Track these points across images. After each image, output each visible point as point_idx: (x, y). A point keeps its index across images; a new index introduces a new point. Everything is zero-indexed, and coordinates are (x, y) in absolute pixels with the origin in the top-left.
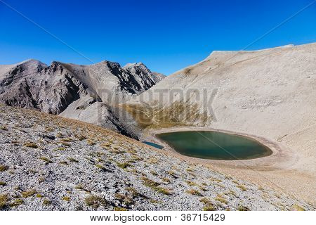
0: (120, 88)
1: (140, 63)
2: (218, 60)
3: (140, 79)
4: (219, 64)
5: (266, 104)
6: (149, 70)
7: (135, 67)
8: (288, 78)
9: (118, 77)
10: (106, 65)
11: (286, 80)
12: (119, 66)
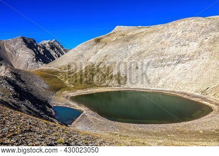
0: (35, 59)
1: (54, 40)
2: (122, 33)
3: (54, 54)
4: (123, 35)
5: (175, 62)
6: (61, 46)
7: (49, 43)
8: (188, 40)
9: (34, 51)
10: (22, 40)
11: (187, 42)
12: (35, 42)
